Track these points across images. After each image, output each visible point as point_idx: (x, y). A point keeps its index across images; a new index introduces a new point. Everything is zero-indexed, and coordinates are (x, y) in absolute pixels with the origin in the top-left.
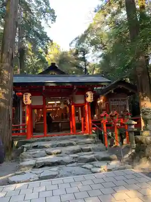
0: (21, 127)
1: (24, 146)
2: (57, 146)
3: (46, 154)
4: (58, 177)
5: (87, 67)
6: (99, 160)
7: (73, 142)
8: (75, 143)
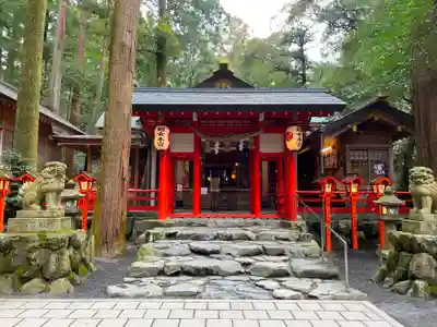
0: (153, 195)
1: (151, 231)
2: (215, 238)
3: (189, 252)
4: (201, 298)
5: (308, 72)
6: (296, 275)
7: (250, 234)
8: (253, 236)
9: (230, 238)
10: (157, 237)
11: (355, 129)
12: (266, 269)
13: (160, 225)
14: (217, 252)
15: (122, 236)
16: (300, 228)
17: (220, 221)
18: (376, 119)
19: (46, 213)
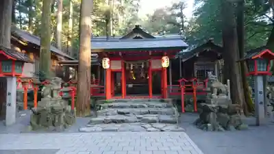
1: (102, 105)
3: (117, 113)
6: (160, 122)
7: (145, 105)
8: (146, 106)
9: (136, 107)
10: (104, 108)
11: (197, 56)
12: (147, 119)
13: (106, 102)
14: (128, 113)
15: (89, 108)
16: (168, 102)
17: (133, 100)
18: (208, 50)
19: (54, 99)
